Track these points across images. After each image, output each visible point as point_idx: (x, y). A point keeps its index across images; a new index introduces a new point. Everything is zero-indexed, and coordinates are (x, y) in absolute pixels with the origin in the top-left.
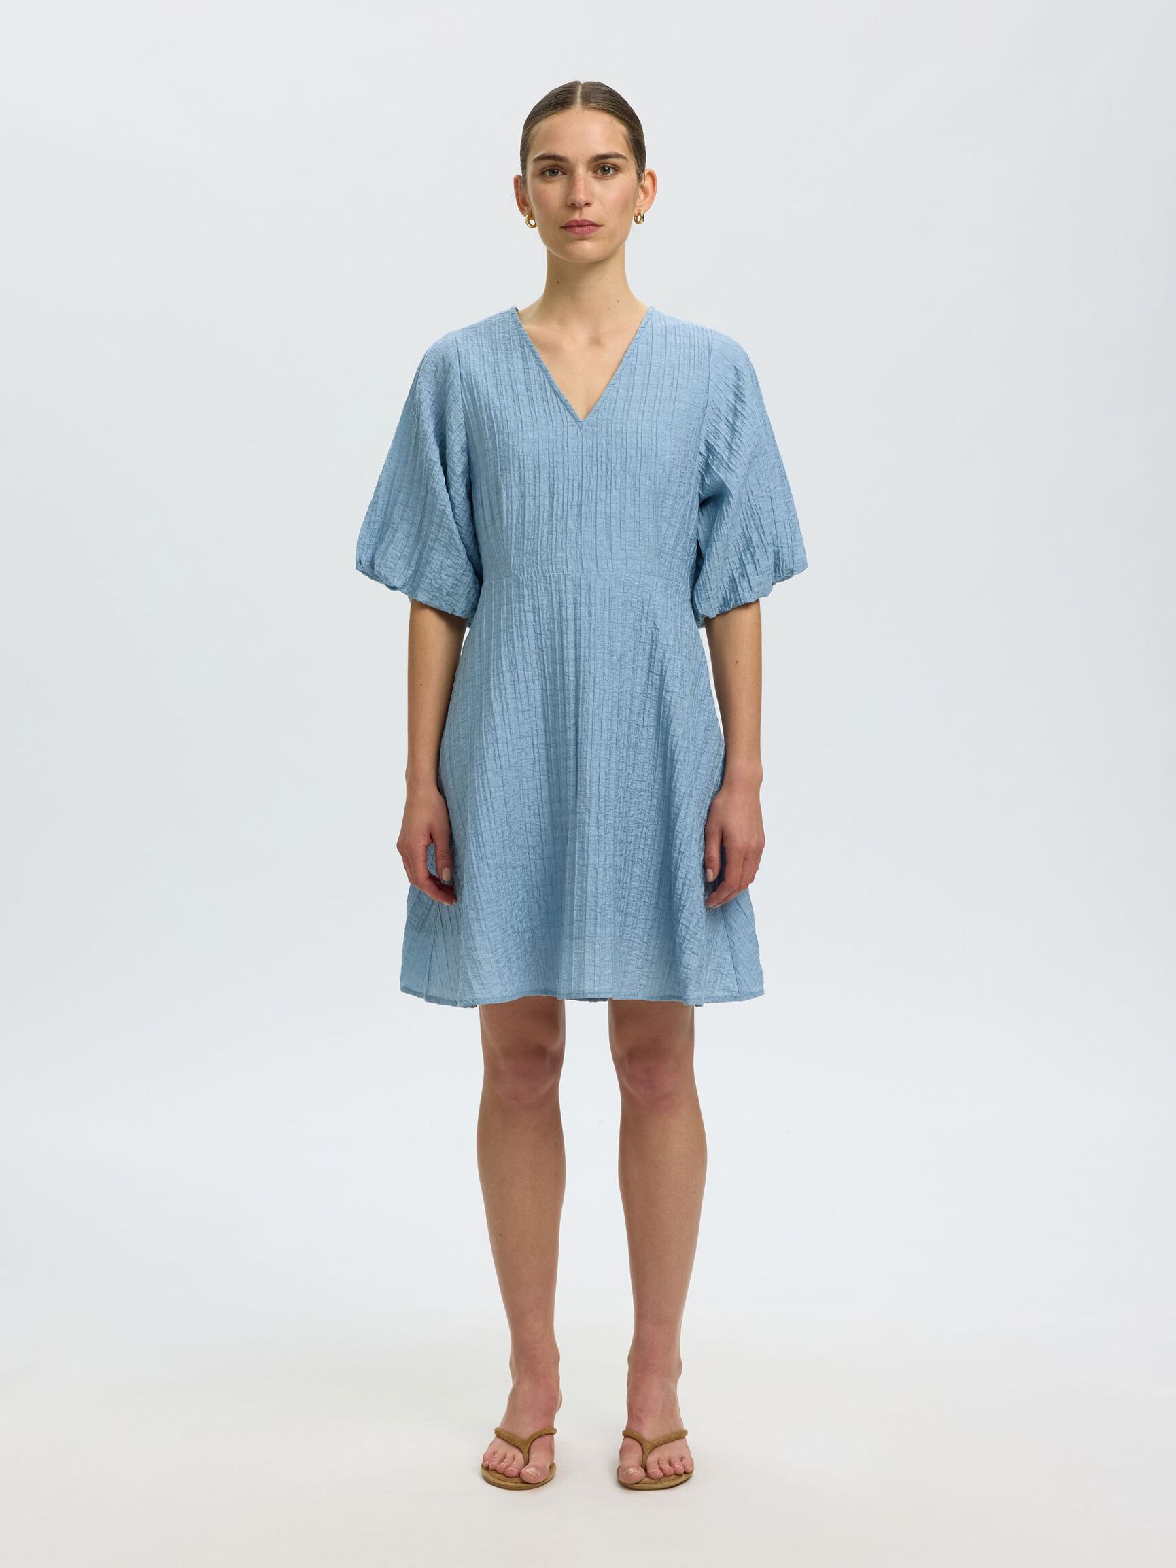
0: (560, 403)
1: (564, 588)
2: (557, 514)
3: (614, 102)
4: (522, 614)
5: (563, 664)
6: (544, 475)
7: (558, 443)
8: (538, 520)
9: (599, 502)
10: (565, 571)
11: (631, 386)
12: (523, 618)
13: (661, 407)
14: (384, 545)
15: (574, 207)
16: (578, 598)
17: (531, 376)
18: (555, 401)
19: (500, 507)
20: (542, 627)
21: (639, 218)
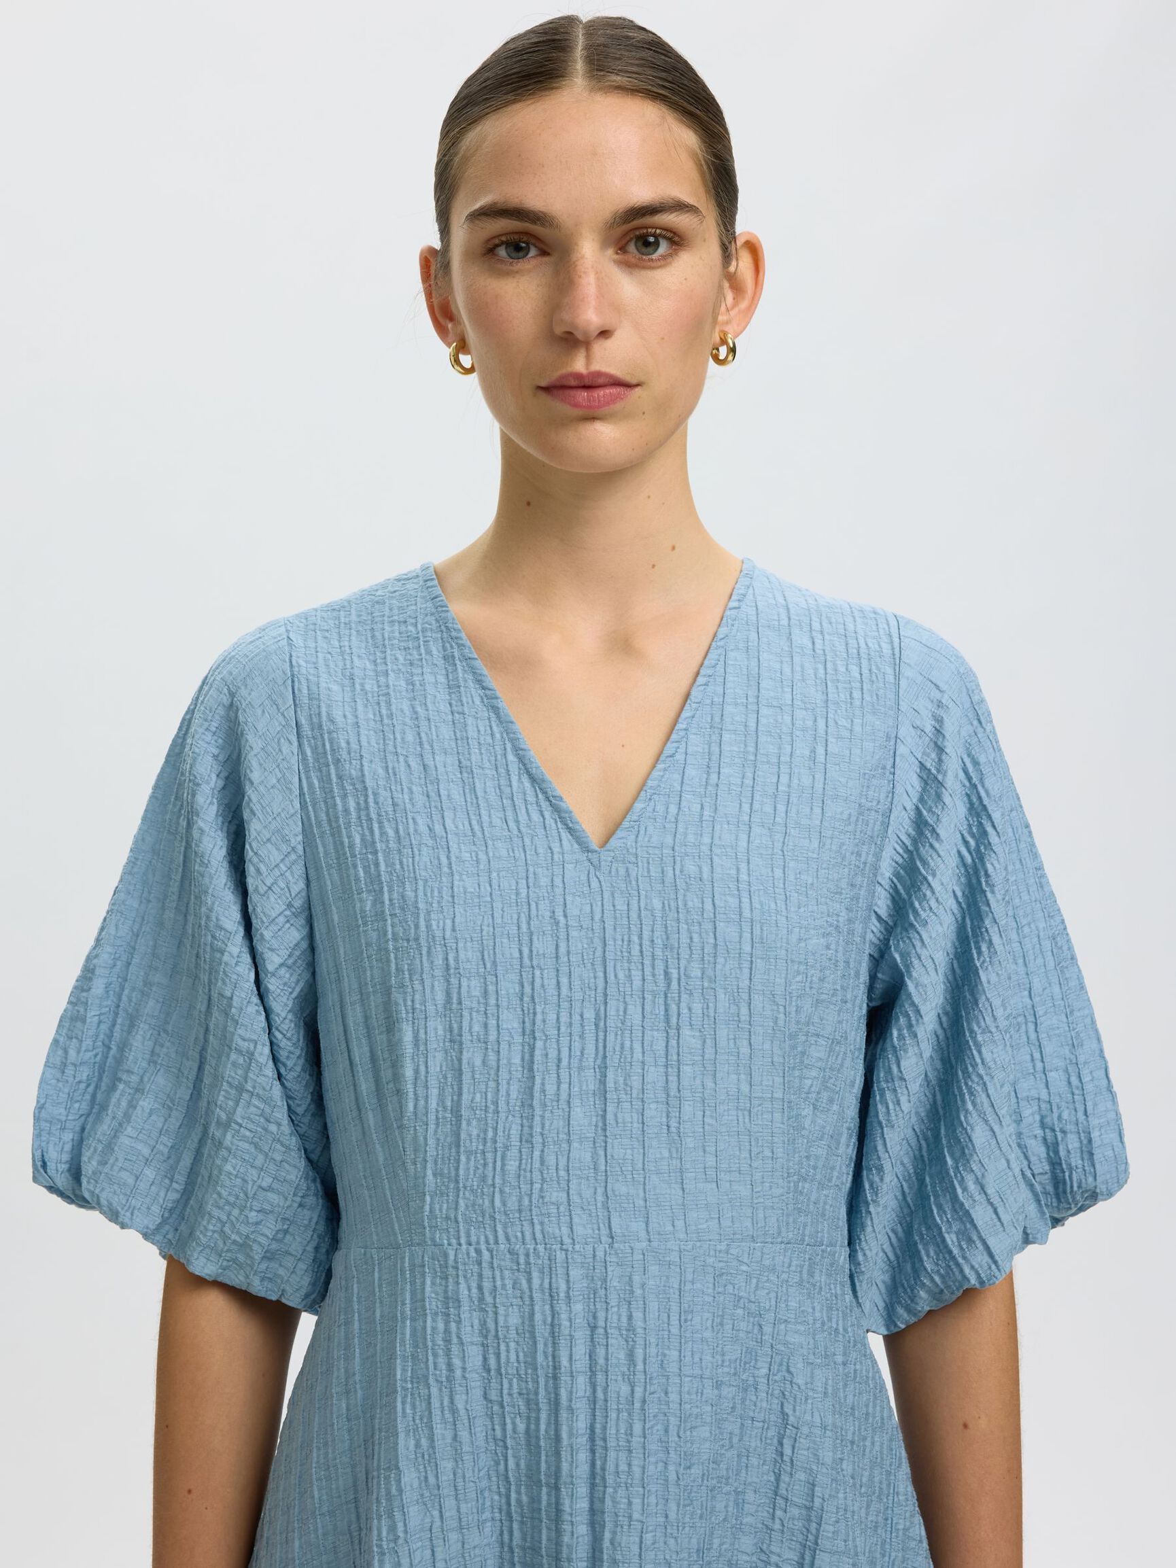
0: (545, 804)
1: (563, 1287)
2: (543, 1091)
3: (665, 70)
4: (455, 1349)
5: (557, 1489)
6: (509, 986)
7: (541, 907)
8: (496, 1103)
9: (649, 1059)
10: (567, 1240)
11: (715, 757)
12: (457, 1362)
13: (793, 814)
14: (105, 1128)
15: (571, 340)
16: (601, 1315)
17: (472, 732)
18: (531, 798)
19: (396, 1065)
20: (506, 1385)
21: (723, 351)
